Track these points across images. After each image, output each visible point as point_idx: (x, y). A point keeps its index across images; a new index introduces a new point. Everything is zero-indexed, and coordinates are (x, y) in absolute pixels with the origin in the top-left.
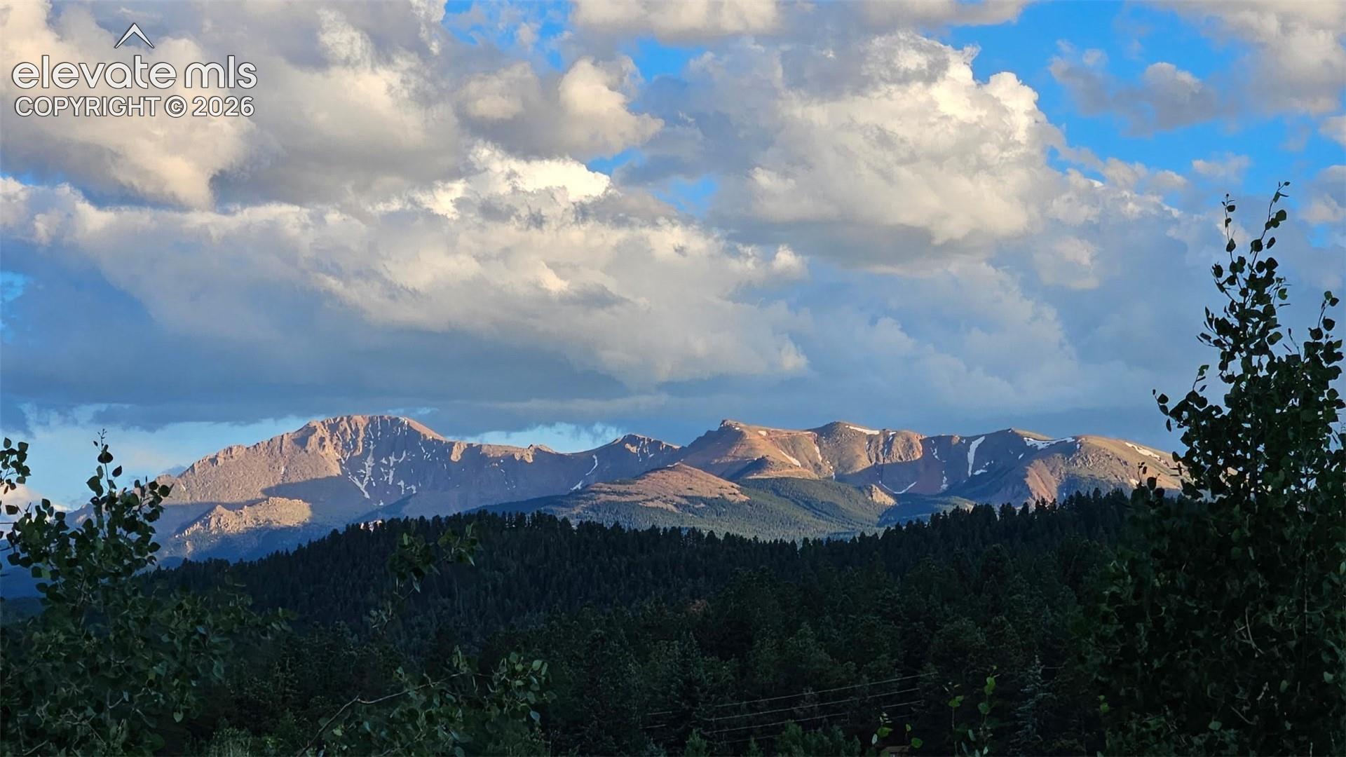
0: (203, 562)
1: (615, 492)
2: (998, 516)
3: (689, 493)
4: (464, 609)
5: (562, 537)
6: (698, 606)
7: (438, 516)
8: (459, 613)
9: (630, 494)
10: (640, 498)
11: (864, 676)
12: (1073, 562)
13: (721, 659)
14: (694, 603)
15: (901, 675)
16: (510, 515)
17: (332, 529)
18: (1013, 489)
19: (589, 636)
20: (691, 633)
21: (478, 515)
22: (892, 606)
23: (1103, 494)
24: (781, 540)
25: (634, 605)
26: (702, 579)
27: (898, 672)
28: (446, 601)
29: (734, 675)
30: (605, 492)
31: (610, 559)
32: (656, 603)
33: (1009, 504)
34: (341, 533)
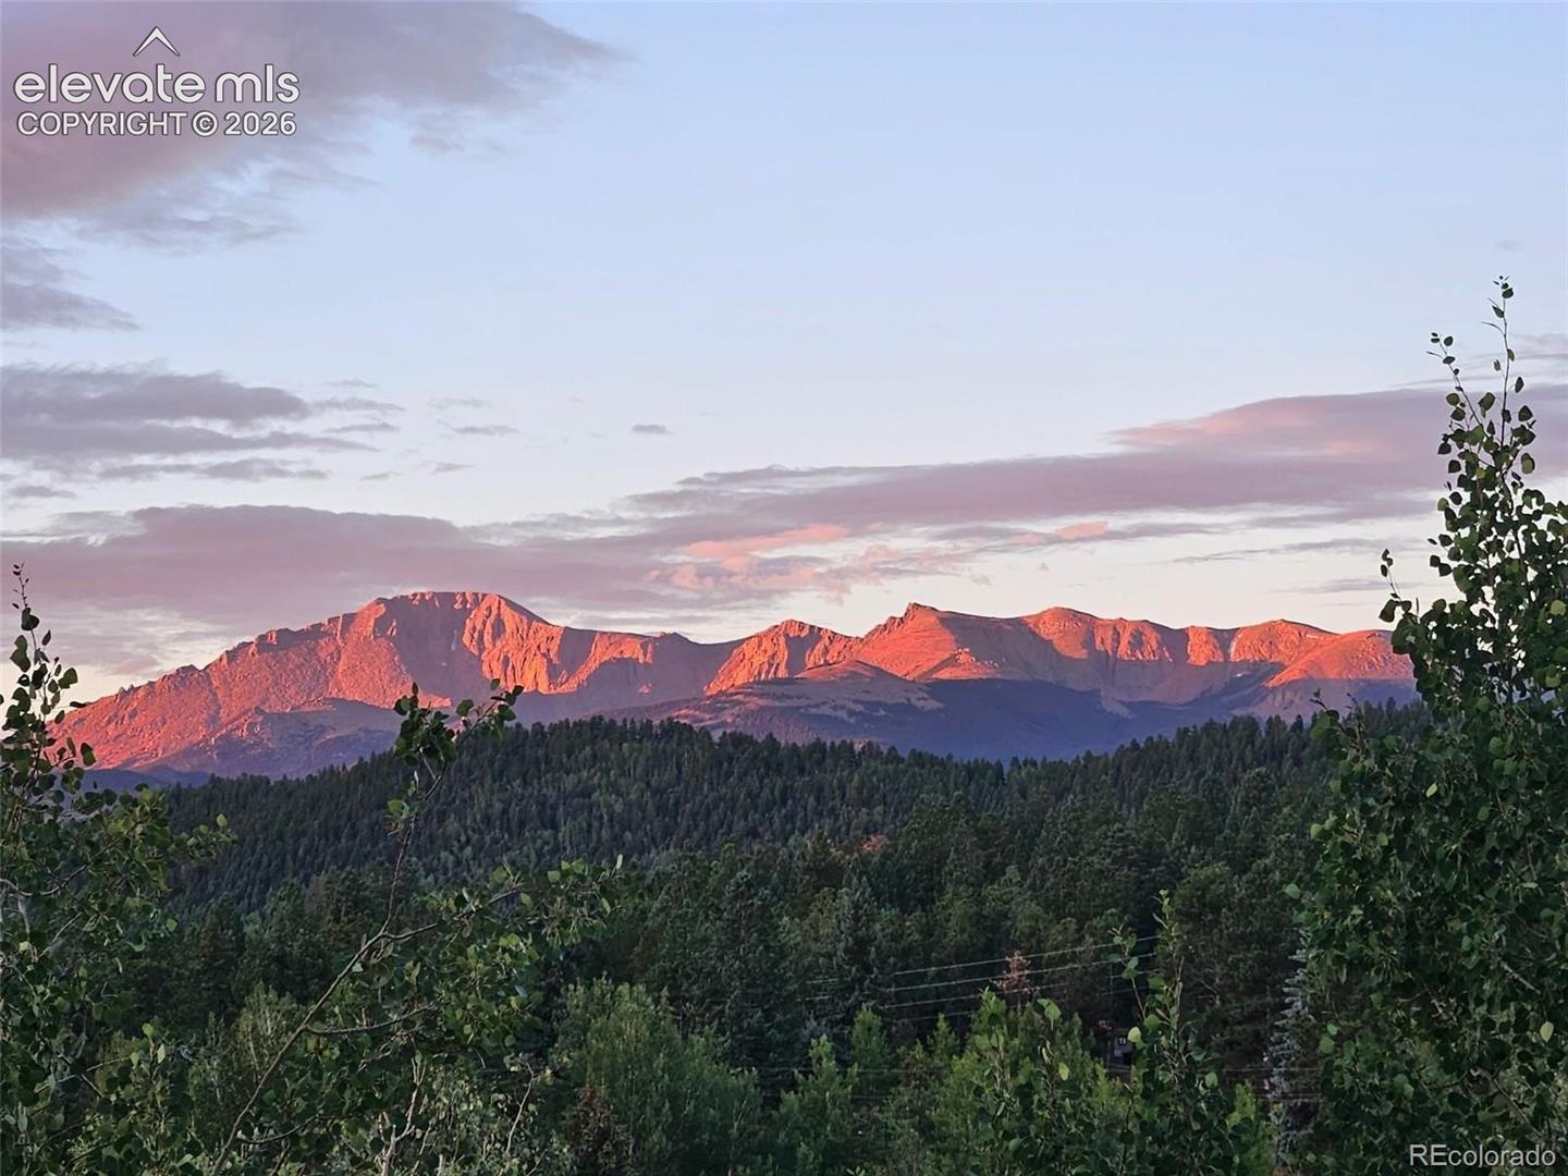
0: (235, 779)
1: (768, 695)
2: (1263, 733)
3: (868, 698)
4: (571, 843)
5: (700, 752)
6: (875, 844)
7: (538, 724)
8: (565, 849)
9: (789, 697)
10: (804, 702)
11: (1087, 937)
13: (903, 911)
14: (869, 839)
16: (633, 722)
19: (732, 882)
20: (864, 878)
21: (591, 724)
22: (1125, 847)
23: (1399, 707)
24: (983, 760)
25: (791, 841)
26: (879, 809)
28: (547, 833)
29: (920, 933)
30: (756, 695)
31: (761, 781)
32: (819, 838)
33: (1278, 717)
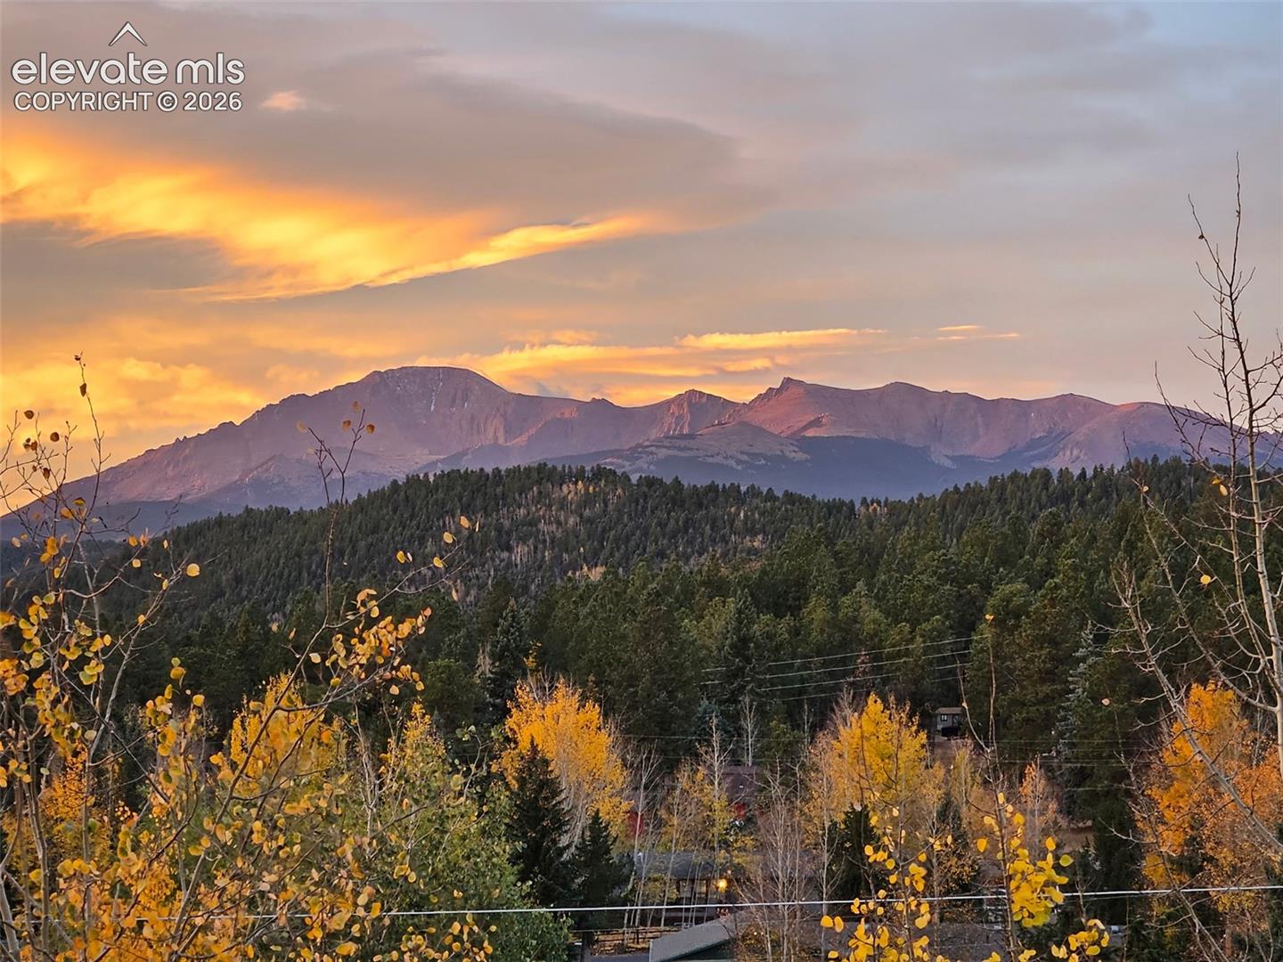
0: (263, 510)
1: (675, 447)
2: (1055, 481)
3: (751, 450)
5: (622, 491)
7: (497, 469)
9: (690, 449)
10: (702, 453)
11: (918, 637)
12: (1129, 528)
13: (776, 616)
15: (954, 636)
16: (570, 467)
17: (391, 479)
18: (1071, 453)
19: (645, 592)
20: (747, 590)
21: (538, 469)
22: (947, 567)
23: (1162, 462)
24: (840, 499)
25: (691, 561)
26: (759, 537)
27: (952, 634)
29: (790, 633)
30: (665, 447)
31: (669, 514)
32: (713, 559)
33: (1067, 469)
34: (400, 483)
